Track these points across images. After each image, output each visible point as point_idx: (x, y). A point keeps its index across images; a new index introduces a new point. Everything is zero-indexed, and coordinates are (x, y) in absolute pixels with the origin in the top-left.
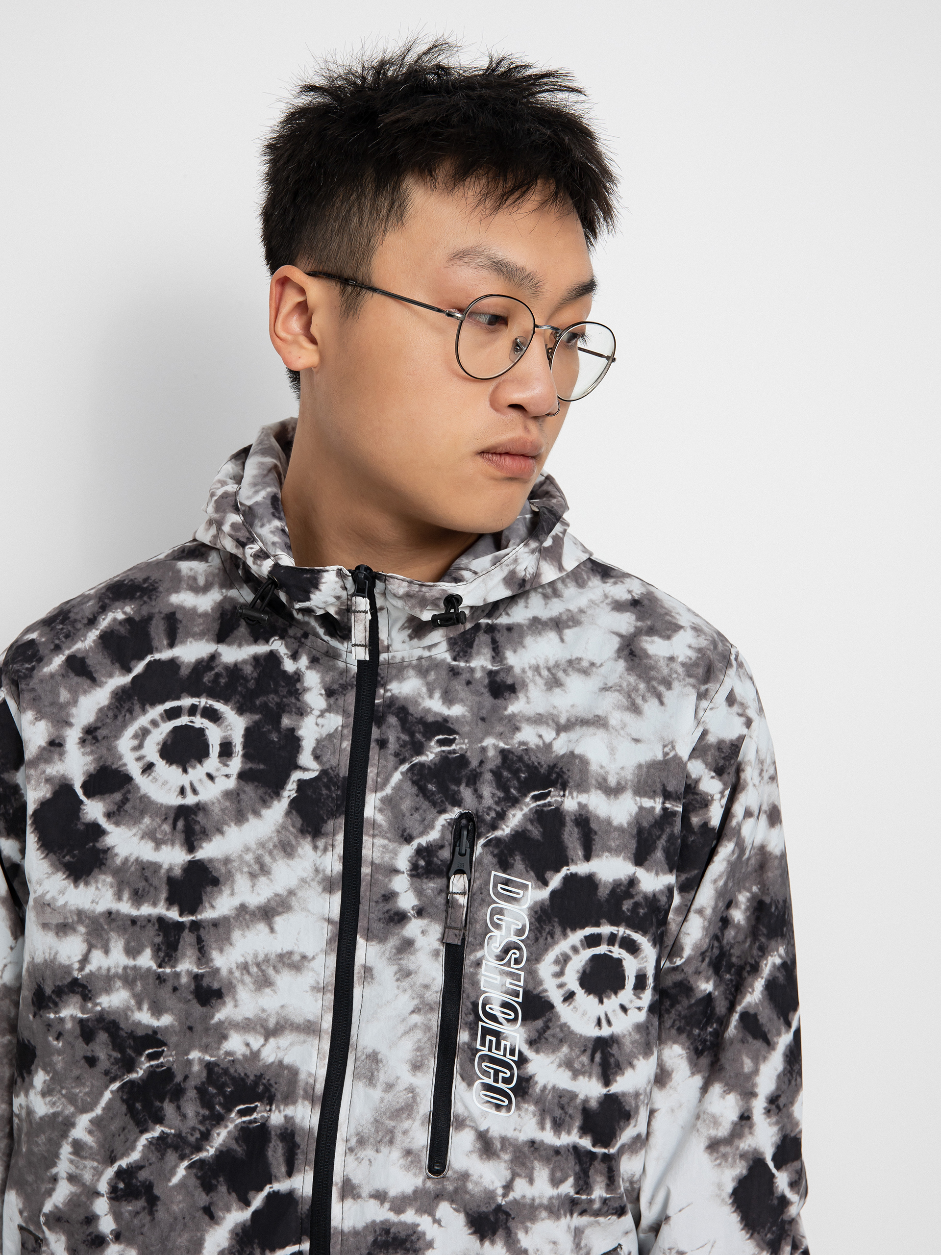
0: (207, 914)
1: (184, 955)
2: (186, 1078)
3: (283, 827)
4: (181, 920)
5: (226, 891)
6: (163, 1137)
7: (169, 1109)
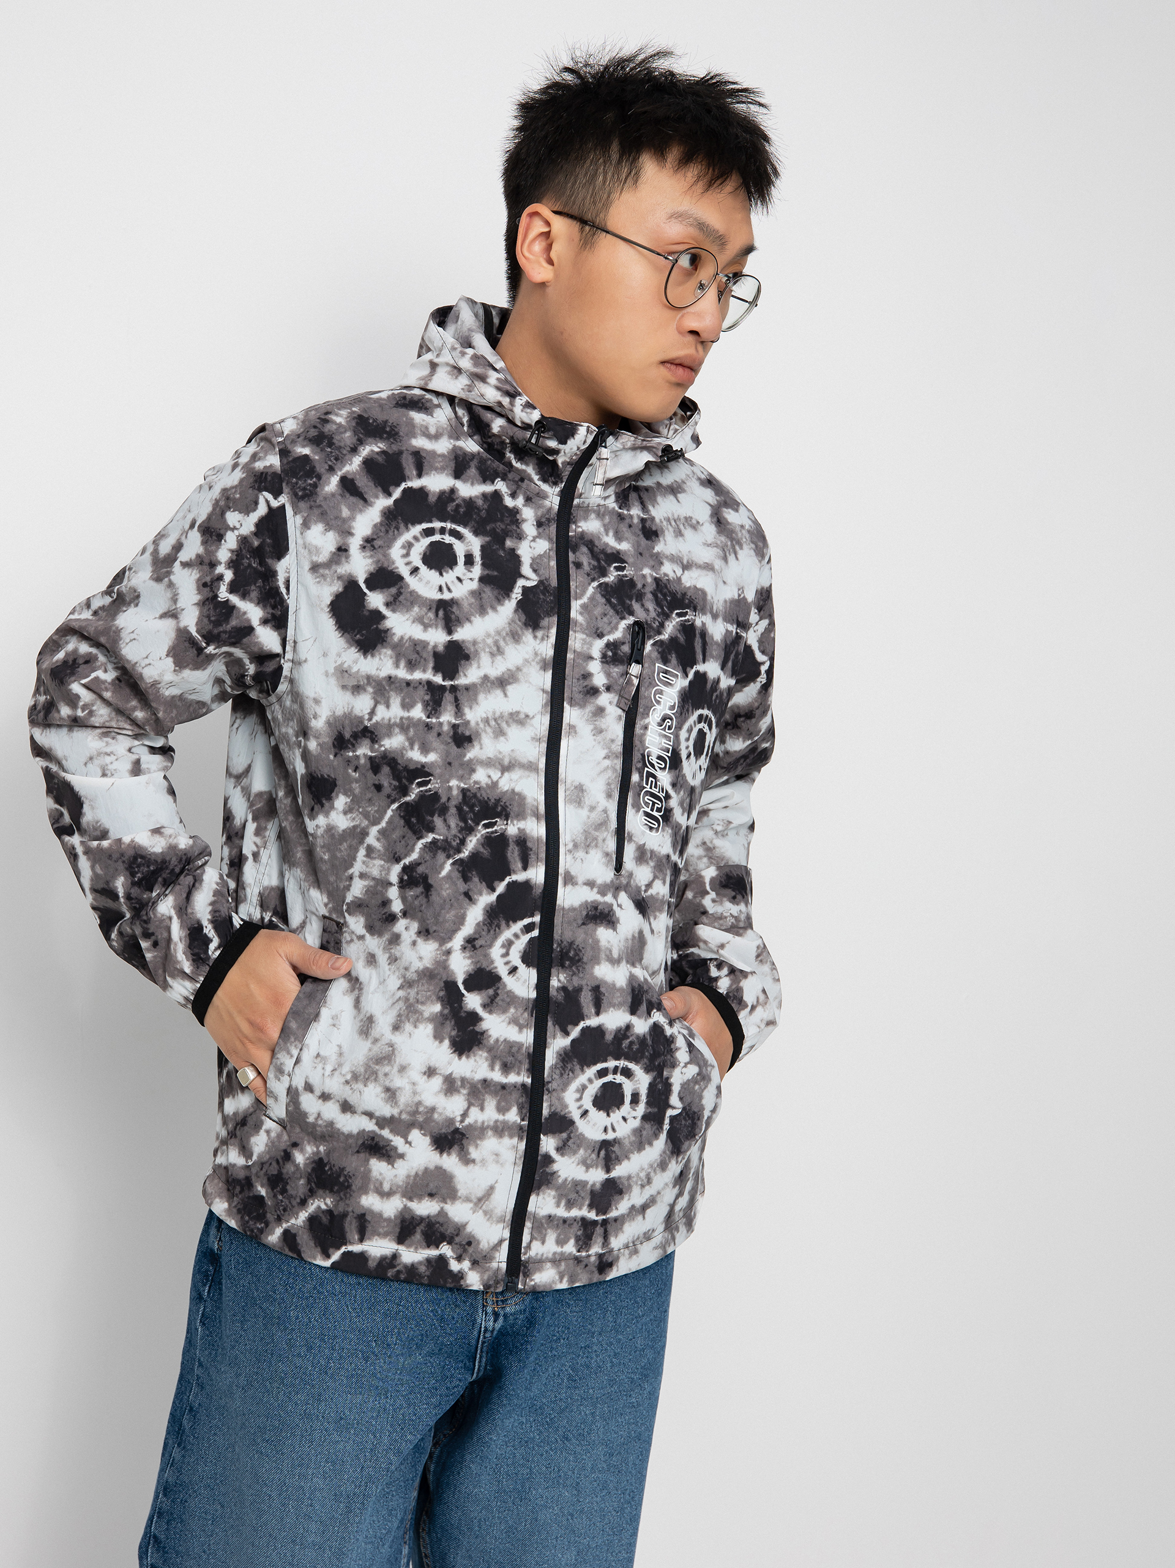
0: (461, 681)
1: (445, 710)
2: (449, 799)
3: (513, 621)
4: (443, 683)
5: (475, 665)
6: (434, 842)
7: (438, 821)
